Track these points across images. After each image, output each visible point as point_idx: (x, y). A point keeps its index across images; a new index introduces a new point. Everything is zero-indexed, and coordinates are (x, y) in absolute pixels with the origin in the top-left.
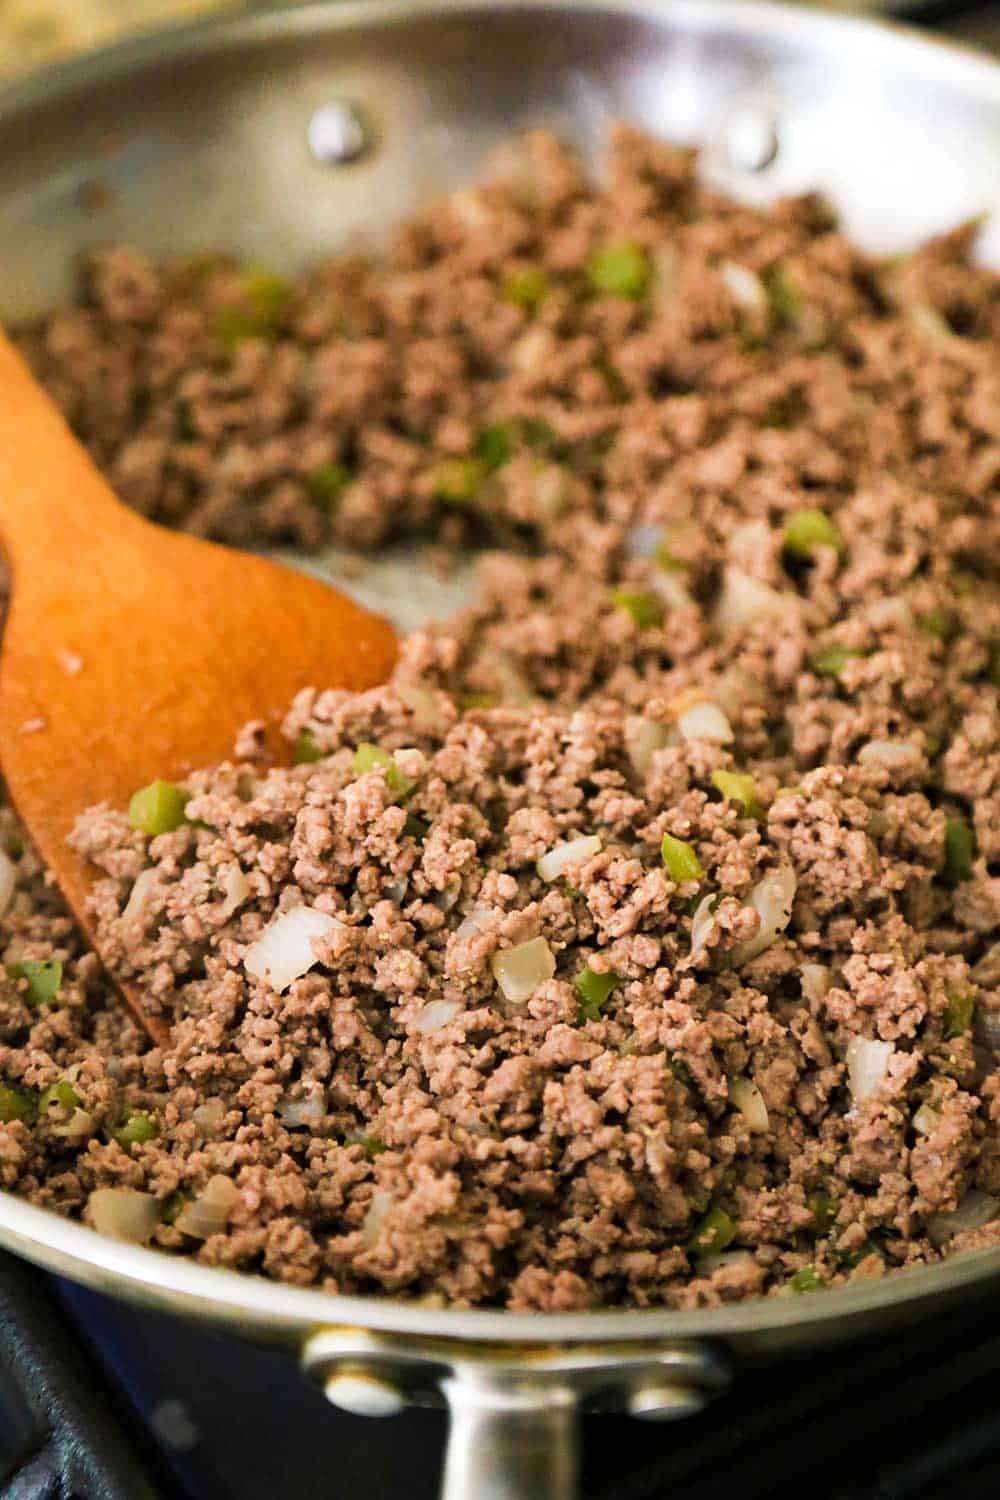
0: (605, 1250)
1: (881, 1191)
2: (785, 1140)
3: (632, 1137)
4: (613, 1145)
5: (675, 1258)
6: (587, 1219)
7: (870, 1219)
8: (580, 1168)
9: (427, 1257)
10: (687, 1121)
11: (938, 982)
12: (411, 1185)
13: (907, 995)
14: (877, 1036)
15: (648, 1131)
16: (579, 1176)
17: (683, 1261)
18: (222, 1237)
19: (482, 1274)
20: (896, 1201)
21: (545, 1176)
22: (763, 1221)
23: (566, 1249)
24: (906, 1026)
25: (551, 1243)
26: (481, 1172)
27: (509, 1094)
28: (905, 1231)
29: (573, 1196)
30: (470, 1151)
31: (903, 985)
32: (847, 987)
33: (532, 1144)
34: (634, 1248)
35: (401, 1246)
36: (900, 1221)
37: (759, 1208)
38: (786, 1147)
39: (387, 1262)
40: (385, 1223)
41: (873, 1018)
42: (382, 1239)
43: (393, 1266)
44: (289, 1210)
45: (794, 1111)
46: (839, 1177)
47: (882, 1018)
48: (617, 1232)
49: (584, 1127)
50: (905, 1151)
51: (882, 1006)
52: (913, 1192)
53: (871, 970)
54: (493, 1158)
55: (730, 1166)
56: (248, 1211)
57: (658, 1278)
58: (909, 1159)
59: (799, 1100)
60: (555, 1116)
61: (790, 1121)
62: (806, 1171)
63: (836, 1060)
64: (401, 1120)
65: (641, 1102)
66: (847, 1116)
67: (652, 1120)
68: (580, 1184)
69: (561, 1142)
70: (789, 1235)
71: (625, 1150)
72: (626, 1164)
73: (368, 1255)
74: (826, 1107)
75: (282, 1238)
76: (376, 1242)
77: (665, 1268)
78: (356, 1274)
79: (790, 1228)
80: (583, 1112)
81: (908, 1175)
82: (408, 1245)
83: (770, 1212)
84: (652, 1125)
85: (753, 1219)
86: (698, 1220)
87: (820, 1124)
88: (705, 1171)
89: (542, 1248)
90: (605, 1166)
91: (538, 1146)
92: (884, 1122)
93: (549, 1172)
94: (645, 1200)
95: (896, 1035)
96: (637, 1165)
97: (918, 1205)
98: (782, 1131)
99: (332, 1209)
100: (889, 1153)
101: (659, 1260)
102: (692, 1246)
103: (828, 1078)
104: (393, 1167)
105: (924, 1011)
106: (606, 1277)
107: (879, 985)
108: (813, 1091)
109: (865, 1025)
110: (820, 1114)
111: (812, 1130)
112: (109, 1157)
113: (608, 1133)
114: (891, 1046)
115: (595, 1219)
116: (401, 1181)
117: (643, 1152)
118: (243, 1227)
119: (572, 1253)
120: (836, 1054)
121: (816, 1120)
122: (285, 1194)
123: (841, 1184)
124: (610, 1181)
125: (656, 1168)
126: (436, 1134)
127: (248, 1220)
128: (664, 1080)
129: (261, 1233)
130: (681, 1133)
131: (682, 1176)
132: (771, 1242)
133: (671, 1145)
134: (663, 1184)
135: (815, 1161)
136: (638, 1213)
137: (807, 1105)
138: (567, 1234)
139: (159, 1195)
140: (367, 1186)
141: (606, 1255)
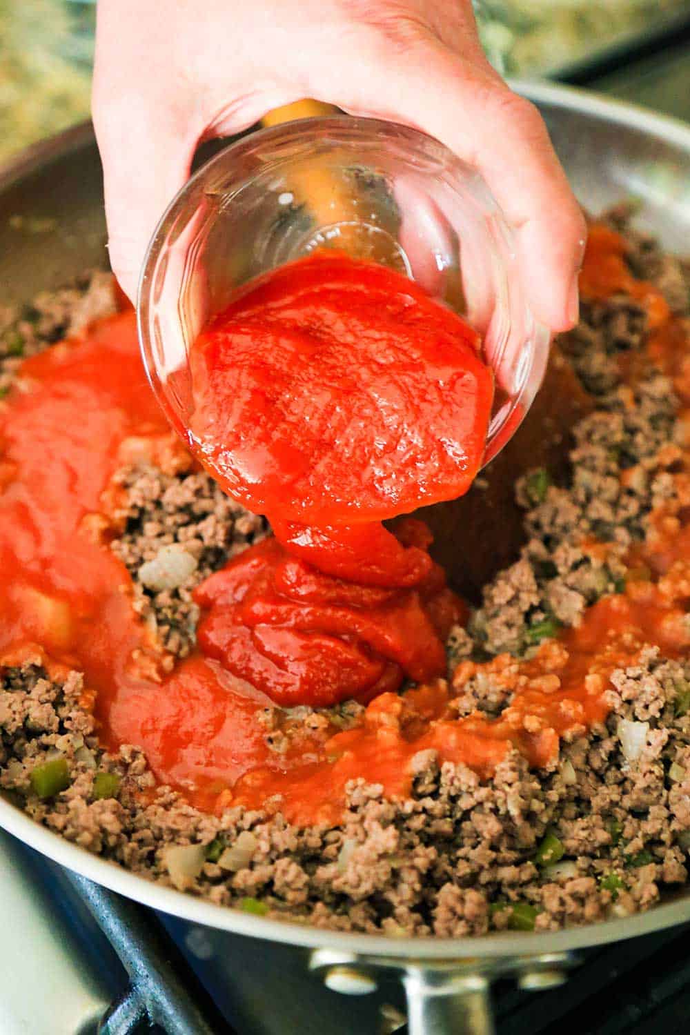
0: (487, 866)
1: (650, 817)
2: (586, 786)
3: (498, 793)
4: (487, 799)
5: (529, 870)
6: (474, 847)
7: (645, 835)
8: (466, 815)
9: (379, 880)
10: (530, 782)
11: (669, 682)
12: (366, 834)
13: (654, 692)
14: (636, 719)
15: (507, 788)
16: (465, 820)
17: (534, 870)
18: (246, 871)
19: (413, 890)
20: (662, 824)
21: (446, 822)
22: (580, 840)
23: (463, 869)
24: (654, 711)
25: (454, 864)
26: (408, 822)
27: (421, 773)
28: (668, 843)
29: (464, 833)
30: (401, 808)
31: (650, 686)
32: (616, 690)
33: (438, 802)
34: (505, 864)
35: (363, 873)
36: (665, 837)
37: (577, 832)
38: (587, 790)
39: (355, 883)
40: (352, 858)
41: (632, 706)
42: (350, 870)
43: (358, 886)
44: (287, 852)
45: (589, 768)
46: (621, 808)
47: (638, 707)
48: (494, 855)
49: (469, 787)
50: (665, 792)
51: (637, 699)
52: (671, 817)
53: (628, 678)
54: (415, 813)
55: (557, 808)
56: (263, 854)
57: (521, 882)
58: (668, 797)
59: (591, 760)
60: (449, 783)
61: (587, 774)
62: (602, 807)
63: (611, 734)
64: (357, 791)
65: (503, 770)
66: (622, 770)
67: (510, 781)
68: (466, 825)
69: (453, 799)
70: (595, 849)
71: (495, 802)
72: (495, 811)
73: (342, 880)
74: (607, 764)
75: (285, 872)
76: (346, 871)
77: (525, 877)
78: (335, 891)
79: (596, 845)
80: (467, 779)
81: (667, 806)
82: (368, 873)
83: (584, 834)
84: (510, 785)
85: (573, 838)
86: (540, 842)
87: (605, 774)
88: (542, 811)
89: (449, 869)
90: (482, 813)
91: (441, 803)
92: (653, 776)
93: (449, 819)
94: (509, 832)
95: (647, 717)
96: (502, 811)
97: (675, 826)
98: (583, 781)
99: (315, 849)
100: (655, 794)
101: (520, 871)
102: (538, 860)
103: (608, 745)
104: (355, 823)
105: (664, 700)
106: (489, 883)
107: (636, 687)
108: (599, 754)
109: (627, 712)
110: (604, 768)
111: (601, 778)
112: (172, 819)
113: (483, 793)
114: (647, 725)
115: (480, 847)
116: (360, 831)
117: (505, 802)
118: (260, 863)
119: (468, 871)
120: (612, 730)
121: (602, 772)
122: (284, 842)
123: (623, 813)
124: (486, 822)
125: (514, 812)
126: (379, 800)
127: (263, 860)
128: (515, 755)
129: (270, 868)
130: (527, 790)
131: (529, 816)
132: (585, 854)
133: (522, 797)
134: (519, 822)
135: (608, 800)
136: (505, 841)
137: (596, 763)
138: (462, 858)
139: (205, 843)
140: (337, 833)
141: (487, 870)
